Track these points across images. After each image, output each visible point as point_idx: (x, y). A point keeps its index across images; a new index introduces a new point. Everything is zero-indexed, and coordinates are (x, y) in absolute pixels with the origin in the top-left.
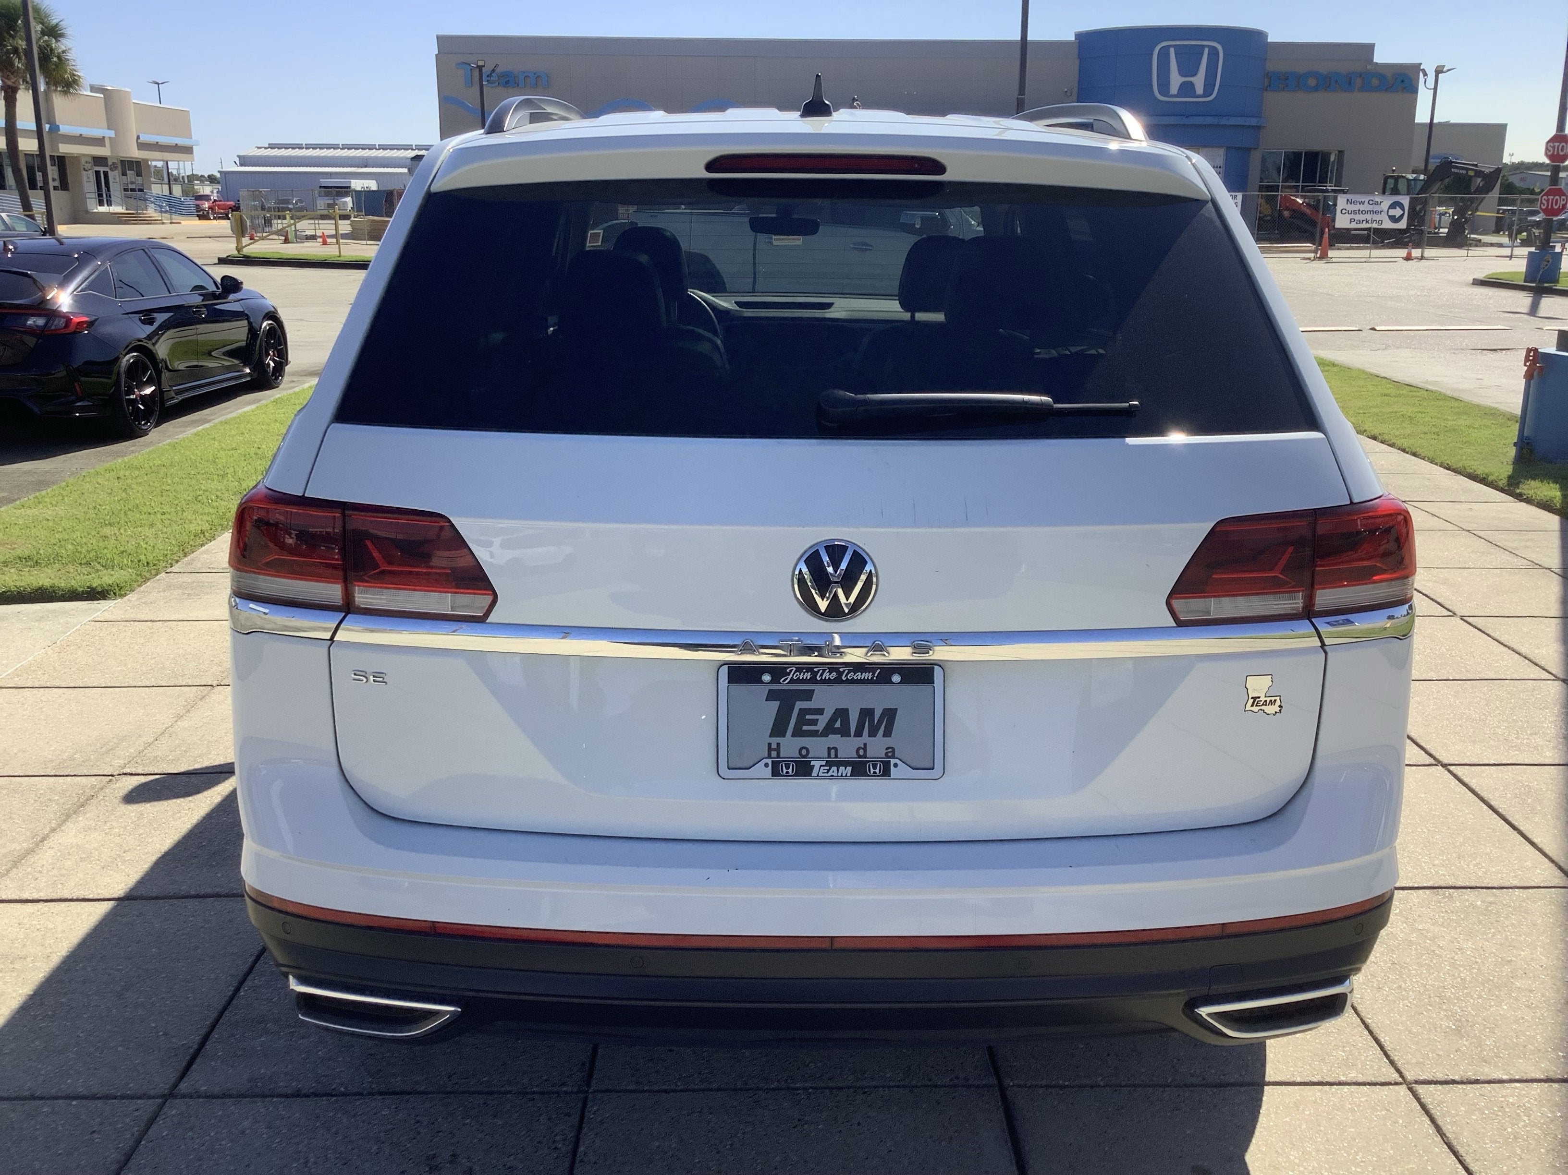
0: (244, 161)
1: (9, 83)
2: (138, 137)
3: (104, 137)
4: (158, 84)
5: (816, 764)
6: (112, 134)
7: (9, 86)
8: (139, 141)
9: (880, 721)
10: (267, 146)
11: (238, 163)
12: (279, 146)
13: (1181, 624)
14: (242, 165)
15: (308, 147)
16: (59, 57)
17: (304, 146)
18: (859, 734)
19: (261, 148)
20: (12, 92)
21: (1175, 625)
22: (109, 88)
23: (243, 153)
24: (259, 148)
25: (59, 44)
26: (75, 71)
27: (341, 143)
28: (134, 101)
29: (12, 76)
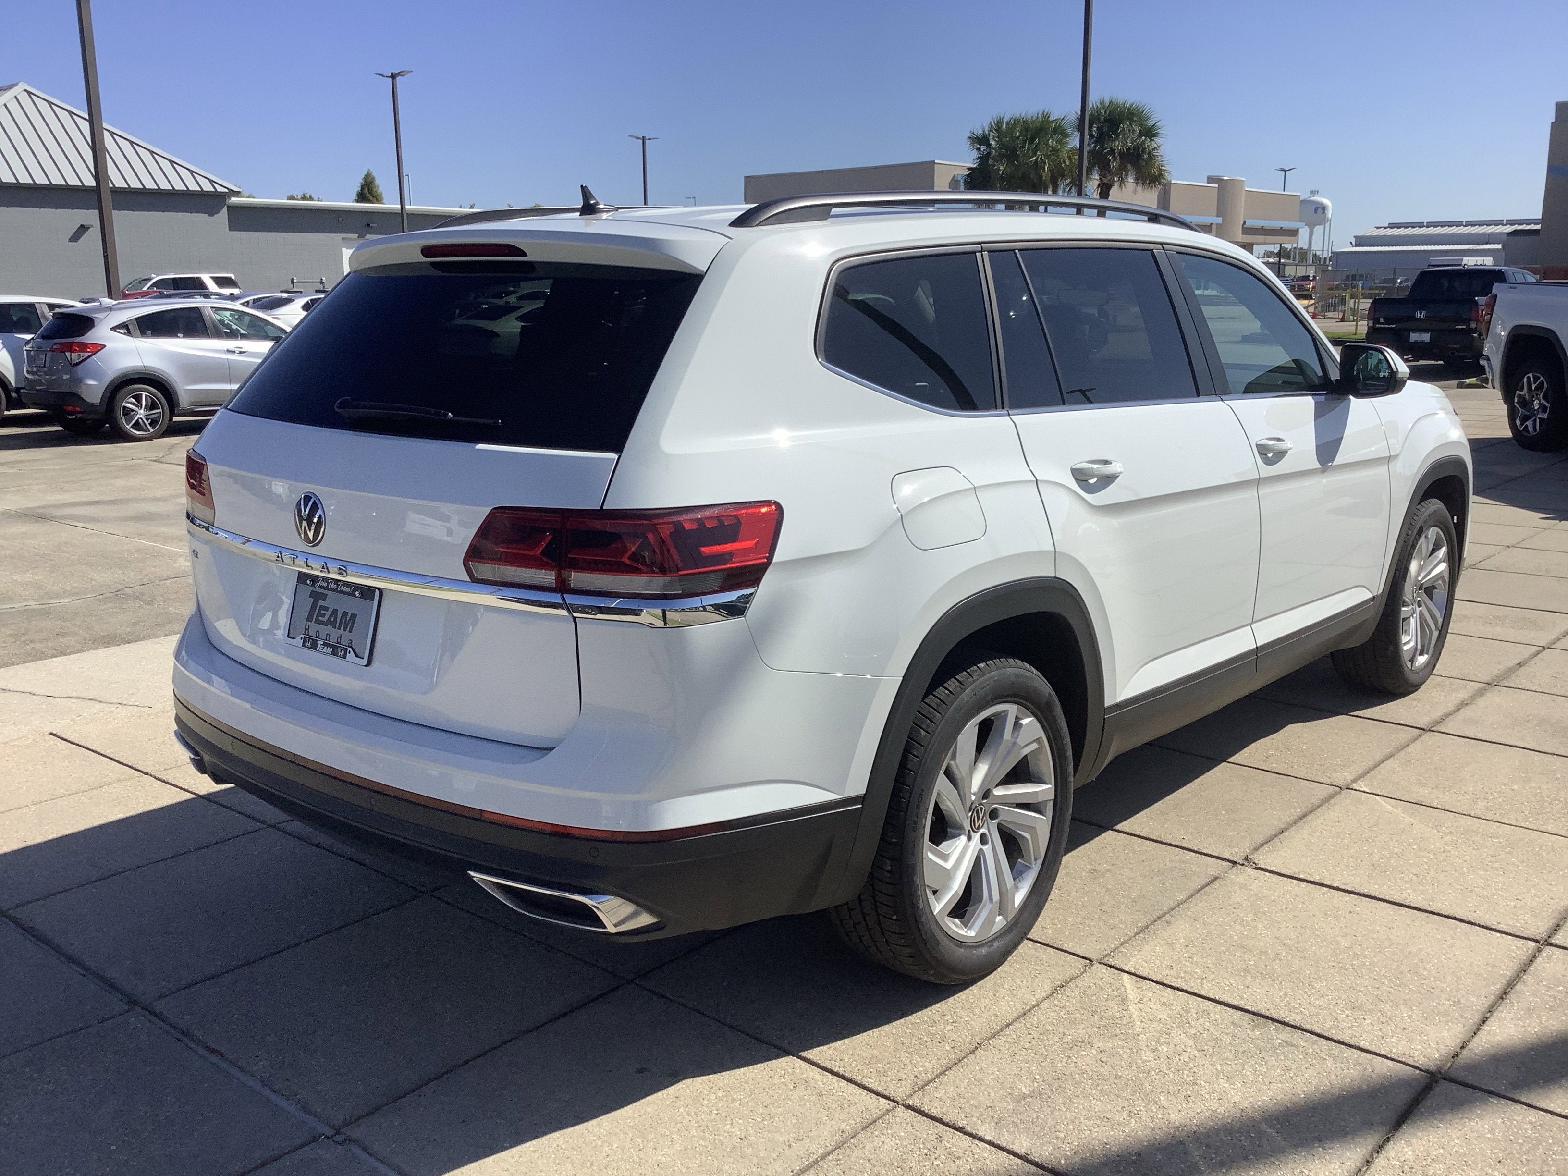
0: (1360, 241)
1: (1105, 180)
2: (1245, 223)
3: (1212, 224)
4: (1285, 171)
5: (320, 642)
6: (1219, 220)
7: (1105, 184)
8: (1245, 226)
9: (349, 621)
10: (1387, 226)
11: (1354, 244)
12: (1398, 226)
13: (475, 580)
14: (1357, 245)
15: (1429, 225)
16: (1149, 154)
17: (1425, 224)
18: (339, 629)
19: (1381, 228)
20: (1107, 189)
21: (469, 580)
22: (1226, 178)
23: (1360, 234)
24: (1378, 228)
25: (1153, 142)
26: (1162, 166)
27: (1464, 219)
28: (1246, 189)
29: (1108, 175)
